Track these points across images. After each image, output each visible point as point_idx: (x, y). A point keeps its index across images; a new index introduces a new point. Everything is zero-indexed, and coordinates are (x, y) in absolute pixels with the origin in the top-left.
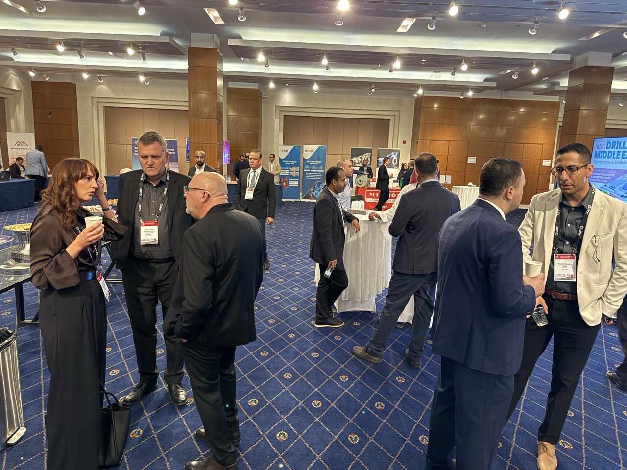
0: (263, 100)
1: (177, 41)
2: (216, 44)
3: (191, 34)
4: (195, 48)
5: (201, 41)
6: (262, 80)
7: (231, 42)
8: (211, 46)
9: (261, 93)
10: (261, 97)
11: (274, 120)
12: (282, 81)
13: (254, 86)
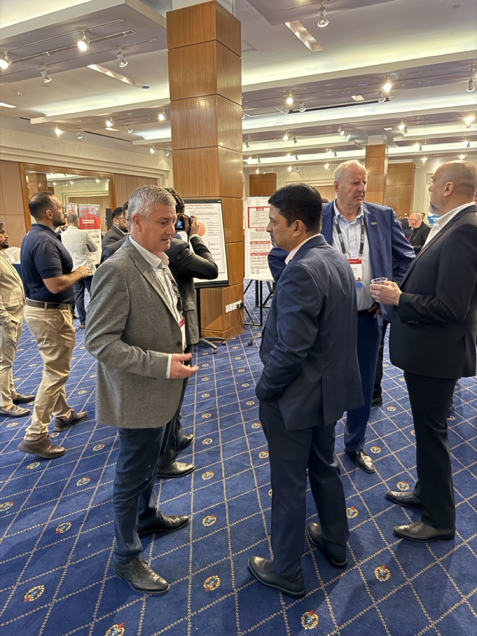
0: (416, 170)
1: (357, 141)
2: (385, 141)
3: (369, 137)
4: (370, 146)
5: (375, 141)
6: (417, 157)
7: (395, 139)
8: (381, 143)
9: (415, 165)
10: (414, 168)
11: (425, 186)
12: (432, 156)
13: (410, 161)
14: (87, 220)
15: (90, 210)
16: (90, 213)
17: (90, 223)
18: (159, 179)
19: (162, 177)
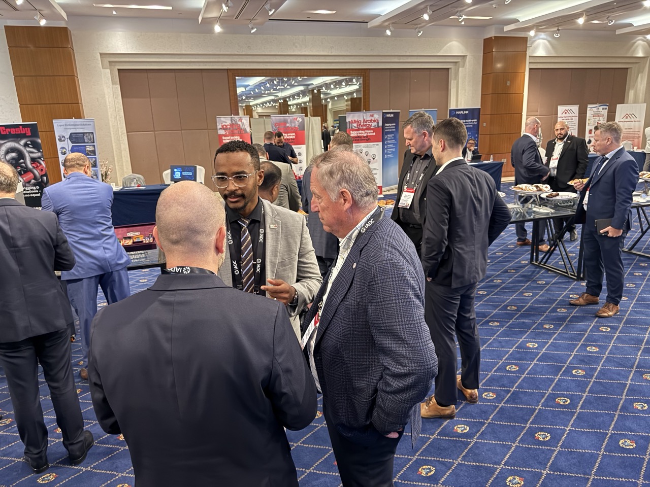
15: (289, 121)
16: (288, 125)
18: (451, 68)
19: (456, 65)
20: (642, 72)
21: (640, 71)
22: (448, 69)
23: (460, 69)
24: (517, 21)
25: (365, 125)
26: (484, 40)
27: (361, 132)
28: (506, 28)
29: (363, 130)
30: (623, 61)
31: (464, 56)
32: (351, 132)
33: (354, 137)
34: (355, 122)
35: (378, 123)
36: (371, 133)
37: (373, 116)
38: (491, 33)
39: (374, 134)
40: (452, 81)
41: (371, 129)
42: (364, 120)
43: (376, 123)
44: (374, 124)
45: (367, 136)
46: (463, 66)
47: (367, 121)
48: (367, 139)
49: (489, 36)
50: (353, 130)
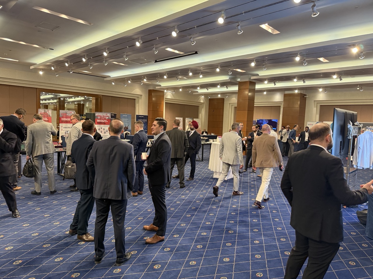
8: (247, 80)
11: (312, 108)
14: (65, 119)
15: (68, 113)
17: (67, 120)
19: (138, 98)
20: (203, 108)
21: (202, 108)
22: (135, 99)
23: (140, 100)
24: (160, 86)
25: (103, 118)
26: (149, 90)
27: (101, 120)
28: (157, 88)
29: (102, 119)
30: (197, 103)
31: (141, 95)
32: (97, 120)
33: (98, 122)
34: (99, 116)
35: (109, 117)
36: (105, 121)
37: (107, 114)
38: (151, 88)
39: (107, 121)
40: (137, 104)
41: (106, 120)
42: (103, 116)
43: (108, 117)
44: (107, 118)
45: (104, 122)
46: (141, 99)
47: (105, 116)
48: (104, 123)
49: (150, 89)
50: (98, 119)
